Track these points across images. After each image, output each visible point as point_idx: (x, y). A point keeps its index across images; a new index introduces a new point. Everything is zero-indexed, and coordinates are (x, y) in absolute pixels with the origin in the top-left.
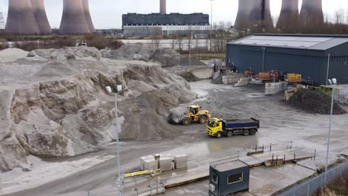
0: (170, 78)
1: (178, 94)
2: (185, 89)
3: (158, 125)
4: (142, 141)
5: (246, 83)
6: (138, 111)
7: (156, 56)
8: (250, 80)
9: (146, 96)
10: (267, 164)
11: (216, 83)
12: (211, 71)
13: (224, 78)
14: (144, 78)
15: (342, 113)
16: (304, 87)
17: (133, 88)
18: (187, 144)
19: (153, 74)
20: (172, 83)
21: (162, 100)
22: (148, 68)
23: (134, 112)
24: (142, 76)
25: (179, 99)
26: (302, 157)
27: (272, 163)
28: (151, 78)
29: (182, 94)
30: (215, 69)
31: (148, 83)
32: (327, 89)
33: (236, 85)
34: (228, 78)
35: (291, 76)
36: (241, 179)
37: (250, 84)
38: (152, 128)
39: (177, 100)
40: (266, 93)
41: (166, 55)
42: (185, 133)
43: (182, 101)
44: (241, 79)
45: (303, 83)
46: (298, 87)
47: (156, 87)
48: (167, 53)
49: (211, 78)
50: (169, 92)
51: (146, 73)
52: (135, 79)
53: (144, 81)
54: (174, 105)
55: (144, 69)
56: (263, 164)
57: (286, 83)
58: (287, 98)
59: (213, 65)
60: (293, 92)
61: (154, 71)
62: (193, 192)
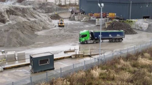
0: (38, 15)
1: (43, 24)
2: (48, 21)
3: (19, 39)
4: (7, 47)
5: (88, 20)
6: (8, 31)
7: (42, 7)
8: (90, 18)
9: (19, 24)
10: (72, 57)
11: (71, 20)
12: (70, 14)
13: (76, 17)
14: (22, 15)
15: (134, 34)
16: (117, 20)
17: (13, 20)
18: (33, 48)
19: (27, 12)
20: (39, 18)
21: (31, 27)
22: (24, 9)
23: (5, 31)
24: (20, 13)
25: (43, 27)
26: (96, 54)
27: (76, 56)
28: (26, 15)
29: (45, 24)
30: (72, 12)
31: (24, 18)
32: (130, 21)
33: (82, 21)
34: (78, 17)
35: (110, 15)
36: (48, 63)
37: (90, 20)
38: (14, 40)
39: (41, 28)
40: (96, 25)
41: (49, 6)
42: (36, 43)
43: (44, 28)
44: (85, 18)
45: (117, 18)
46: (113, 20)
47: (29, 20)
48: (49, 5)
49: (70, 18)
50: (36, 23)
51: (23, 12)
52: (16, 15)
53: (22, 16)
54: (38, 30)
55: (22, 9)
56: (70, 57)
57: (108, 19)
58: (107, 27)
59: (71, 10)
60: (110, 23)
61: (28, 11)
62: (21, 71)
